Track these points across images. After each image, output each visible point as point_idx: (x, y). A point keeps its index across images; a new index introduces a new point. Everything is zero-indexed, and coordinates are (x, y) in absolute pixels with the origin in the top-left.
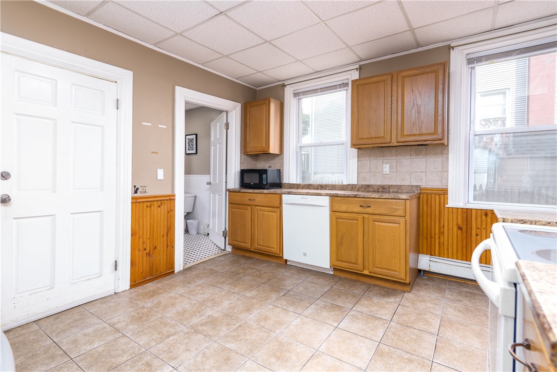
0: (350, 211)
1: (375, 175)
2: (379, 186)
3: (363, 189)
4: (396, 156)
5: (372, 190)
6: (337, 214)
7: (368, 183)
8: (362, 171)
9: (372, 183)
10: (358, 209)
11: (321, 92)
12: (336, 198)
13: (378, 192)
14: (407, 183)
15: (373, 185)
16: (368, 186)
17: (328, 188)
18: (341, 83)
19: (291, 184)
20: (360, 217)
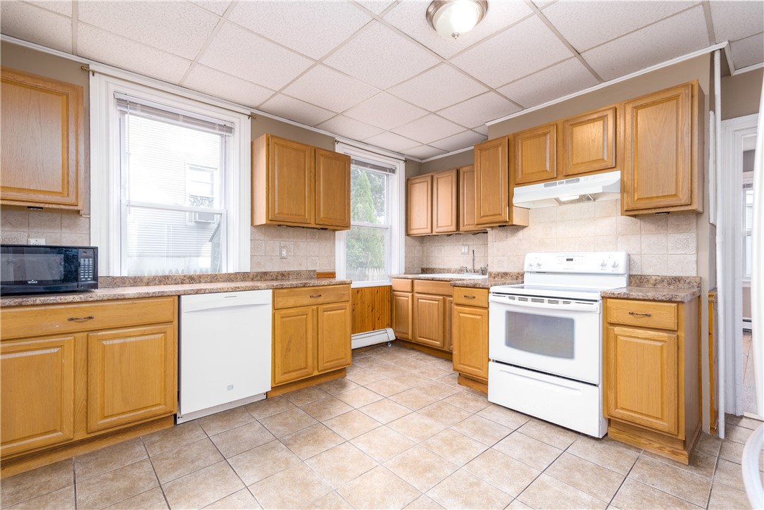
0: (299, 305)
1: (272, 259)
2: (278, 273)
3: (259, 278)
4: (294, 238)
5: (270, 278)
6: (283, 312)
7: (263, 270)
8: (256, 254)
9: (268, 269)
10: (307, 300)
11: (184, 121)
12: (281, 291)
13: (277, 280)
14: (303, 268)
15: (271, 272)
16: (265, 273)
17: (203, 281)
18: (223, 123)
19: (114, 278)
20: (309, 310)
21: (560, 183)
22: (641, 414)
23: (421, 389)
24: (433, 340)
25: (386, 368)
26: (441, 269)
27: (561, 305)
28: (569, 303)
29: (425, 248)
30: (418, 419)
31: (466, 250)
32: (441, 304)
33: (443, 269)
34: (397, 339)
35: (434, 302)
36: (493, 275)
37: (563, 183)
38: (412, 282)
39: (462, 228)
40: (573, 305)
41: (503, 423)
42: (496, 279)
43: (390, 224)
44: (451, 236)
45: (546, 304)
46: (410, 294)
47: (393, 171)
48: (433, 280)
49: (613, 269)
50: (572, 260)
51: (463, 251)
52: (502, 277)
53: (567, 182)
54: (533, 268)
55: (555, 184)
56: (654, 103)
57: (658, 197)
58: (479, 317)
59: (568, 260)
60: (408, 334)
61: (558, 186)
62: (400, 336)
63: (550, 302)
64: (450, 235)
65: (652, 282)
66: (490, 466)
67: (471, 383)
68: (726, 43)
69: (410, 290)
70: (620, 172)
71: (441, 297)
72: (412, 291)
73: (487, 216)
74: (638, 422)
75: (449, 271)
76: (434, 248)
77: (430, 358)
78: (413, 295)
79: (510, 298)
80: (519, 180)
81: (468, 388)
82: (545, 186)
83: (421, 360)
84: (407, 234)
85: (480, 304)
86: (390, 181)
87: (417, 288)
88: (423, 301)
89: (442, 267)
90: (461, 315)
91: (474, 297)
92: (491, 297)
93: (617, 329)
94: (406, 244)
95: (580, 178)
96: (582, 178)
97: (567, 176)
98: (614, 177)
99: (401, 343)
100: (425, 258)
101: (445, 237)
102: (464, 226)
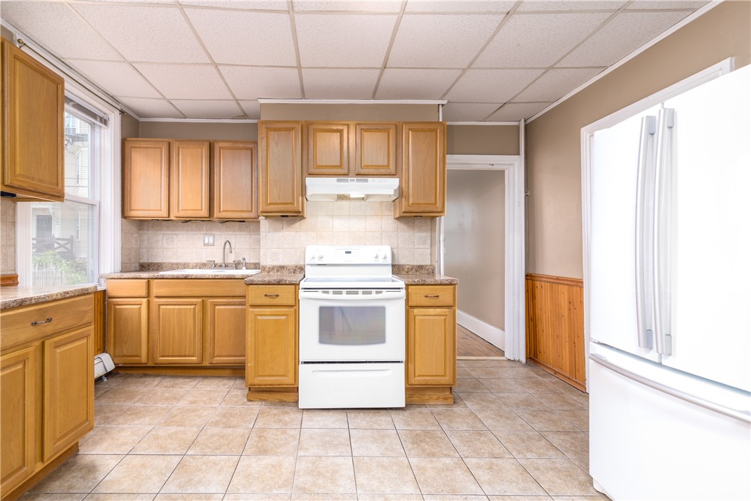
10: (26, 333)
21: (351, 180)
22: (432, 376)
23: (216, 424)
24: (185, 356)
25: (135, 413)
26: (173, 264)
27: (374, 295)
28: (381, 292)
29: (145, 237)
30: (255, 464)
31: (211, 241)
32: (198, 308)
33: (177, 264)
34: (117, 368)
35: (188, 307)
36: (267, 269)
37: (354, 180)
38: (149, 282)
39: (216, 214)
40: (385, 294)
41: (333, 426)
42: (271, 273)
43: (98, 199)
44: (189, 223)
45: (360, 296)
46: (145, 300)
47: (104, 121)
48: (186, 278)
49: (383, 260)
50: (350, 252)
51: (206, 241)
52: (278, 271)
53: (357, 180)
54: (314, 260)
55: (347, 181)
56: (422, 130)
57: (424, 204)
58: (283, 318)
59: (346, 252)
60: (140, 357)
61: (350, 183)
62: (121, 361)
63: (364, 293)
64: (187, 221)
65: (406, 270)
66: (373, 476)
67: (266, 396)
68: (446, 101)
69: (144, 293)
70: (398, 179)
71: (200, 300)
72: (148, 296)
73: (276, 204)
74: (430, 383)
75: (185, 266)
76: (160, 237)
77: (181, 380)
78: (149, 301)
79: (323, 292)
80: (312, 170)
81: (264, 403)
82: (338, 181)
83: (172, 387)
84: (124, 216)
85: (285, 303)
86: (97, 135)
87: (155, 291)
88: (169, 308)
89: (175, 261)
90: (259, 318)
91: (277, 296)
92: (302, 294)
93: (416, 311)
94: (122, 230)
95: (369, 179)
96: (370, 179)
97: (358, 175)
98: (394, 182)
99: (126, 371)
100: (144, 250)
101: (180, 223)
102: (220, 212)
